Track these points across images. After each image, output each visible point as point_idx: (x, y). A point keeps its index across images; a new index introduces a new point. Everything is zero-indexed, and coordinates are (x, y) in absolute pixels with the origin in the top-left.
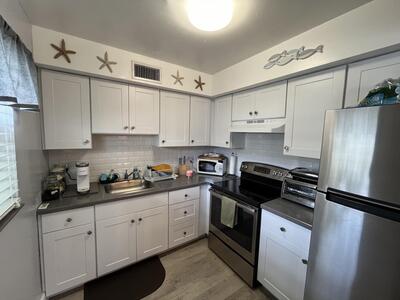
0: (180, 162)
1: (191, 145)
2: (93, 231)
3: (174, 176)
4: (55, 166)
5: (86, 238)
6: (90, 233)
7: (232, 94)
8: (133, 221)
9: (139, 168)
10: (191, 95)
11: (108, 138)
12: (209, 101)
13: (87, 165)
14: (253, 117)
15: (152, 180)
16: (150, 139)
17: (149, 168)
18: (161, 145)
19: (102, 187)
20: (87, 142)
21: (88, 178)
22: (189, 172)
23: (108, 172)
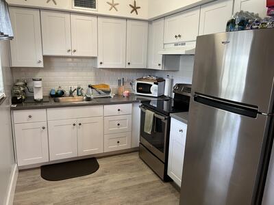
0: (119, 84)
1: (128, 67)
2: (46, 127)
3: (111, 95)
4: (18, 81)
5: (42, 132)
6: (44, 128)
7: (164, 17)
8: (74, 125)
9: (81, 87)
10: (127, 19)
11: (55, 60)
12: (147, 24)
13: (41, 80)
14: (178, 40)
15: (92, 97)
16: (90, 61)
17: (89, 86)
18: (99, 66)
19: (52, 100)
20: (40, 62)
21: (41, 90)
22: (126, 93)
23: (56, 89)
